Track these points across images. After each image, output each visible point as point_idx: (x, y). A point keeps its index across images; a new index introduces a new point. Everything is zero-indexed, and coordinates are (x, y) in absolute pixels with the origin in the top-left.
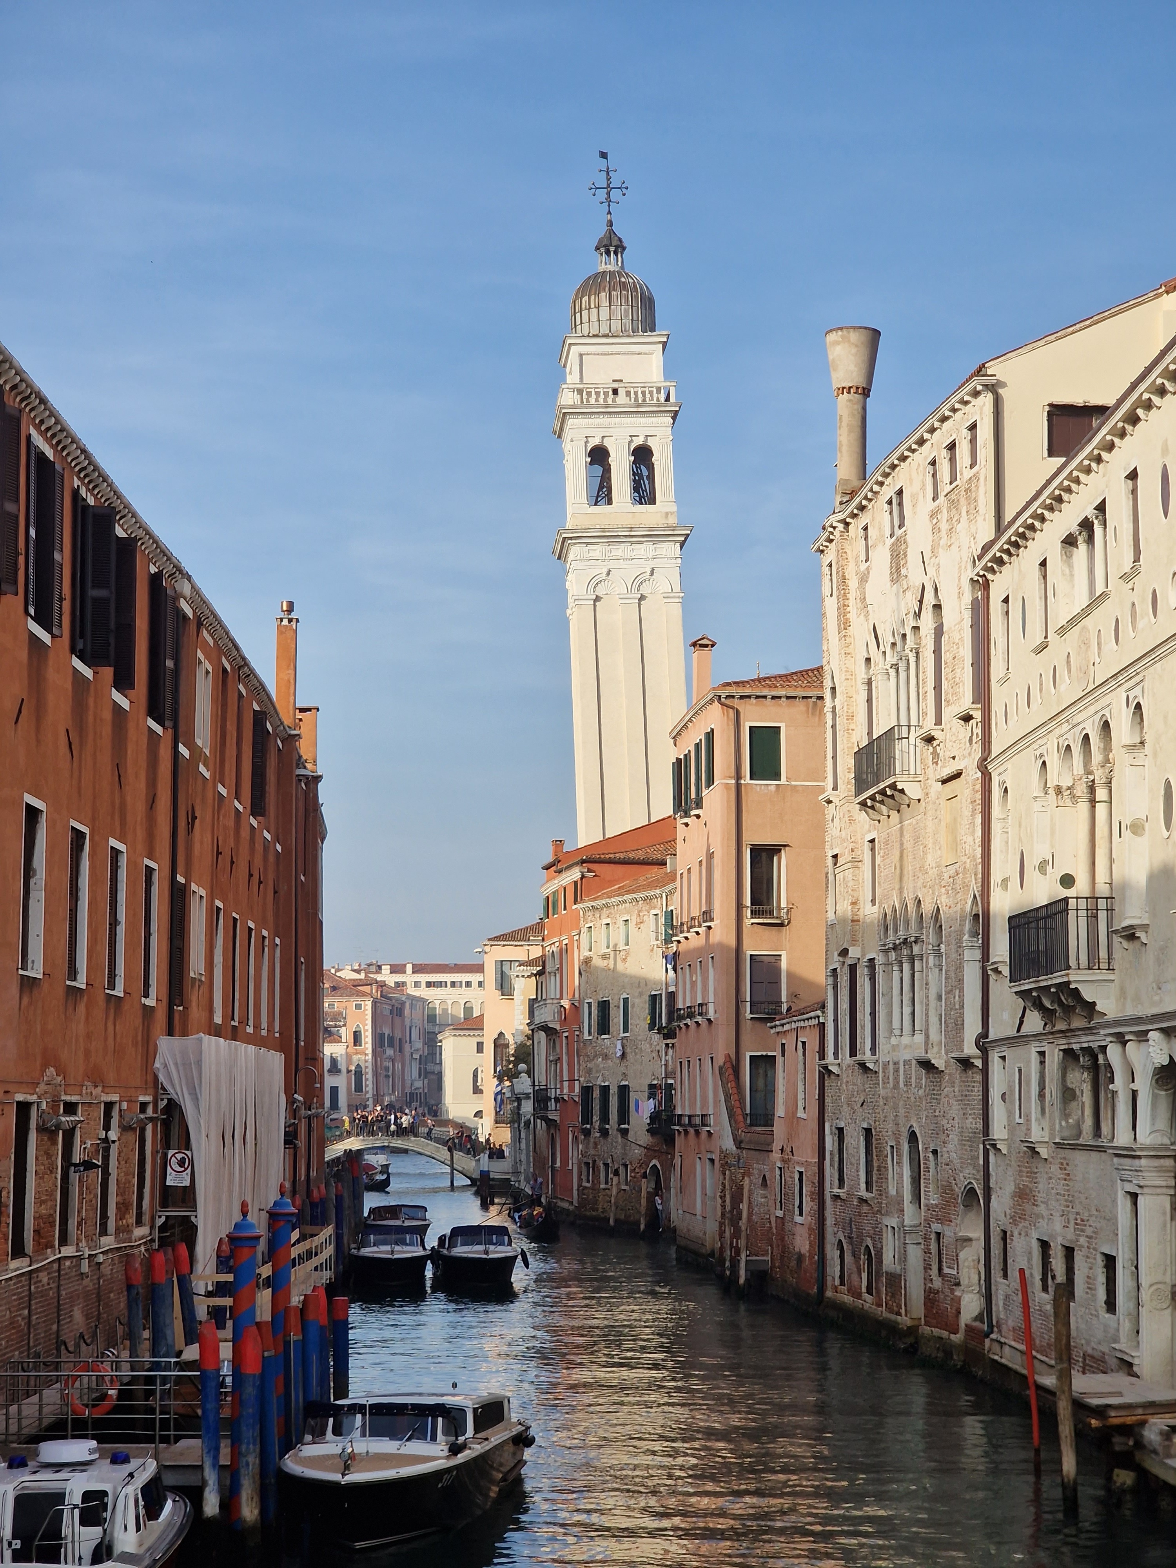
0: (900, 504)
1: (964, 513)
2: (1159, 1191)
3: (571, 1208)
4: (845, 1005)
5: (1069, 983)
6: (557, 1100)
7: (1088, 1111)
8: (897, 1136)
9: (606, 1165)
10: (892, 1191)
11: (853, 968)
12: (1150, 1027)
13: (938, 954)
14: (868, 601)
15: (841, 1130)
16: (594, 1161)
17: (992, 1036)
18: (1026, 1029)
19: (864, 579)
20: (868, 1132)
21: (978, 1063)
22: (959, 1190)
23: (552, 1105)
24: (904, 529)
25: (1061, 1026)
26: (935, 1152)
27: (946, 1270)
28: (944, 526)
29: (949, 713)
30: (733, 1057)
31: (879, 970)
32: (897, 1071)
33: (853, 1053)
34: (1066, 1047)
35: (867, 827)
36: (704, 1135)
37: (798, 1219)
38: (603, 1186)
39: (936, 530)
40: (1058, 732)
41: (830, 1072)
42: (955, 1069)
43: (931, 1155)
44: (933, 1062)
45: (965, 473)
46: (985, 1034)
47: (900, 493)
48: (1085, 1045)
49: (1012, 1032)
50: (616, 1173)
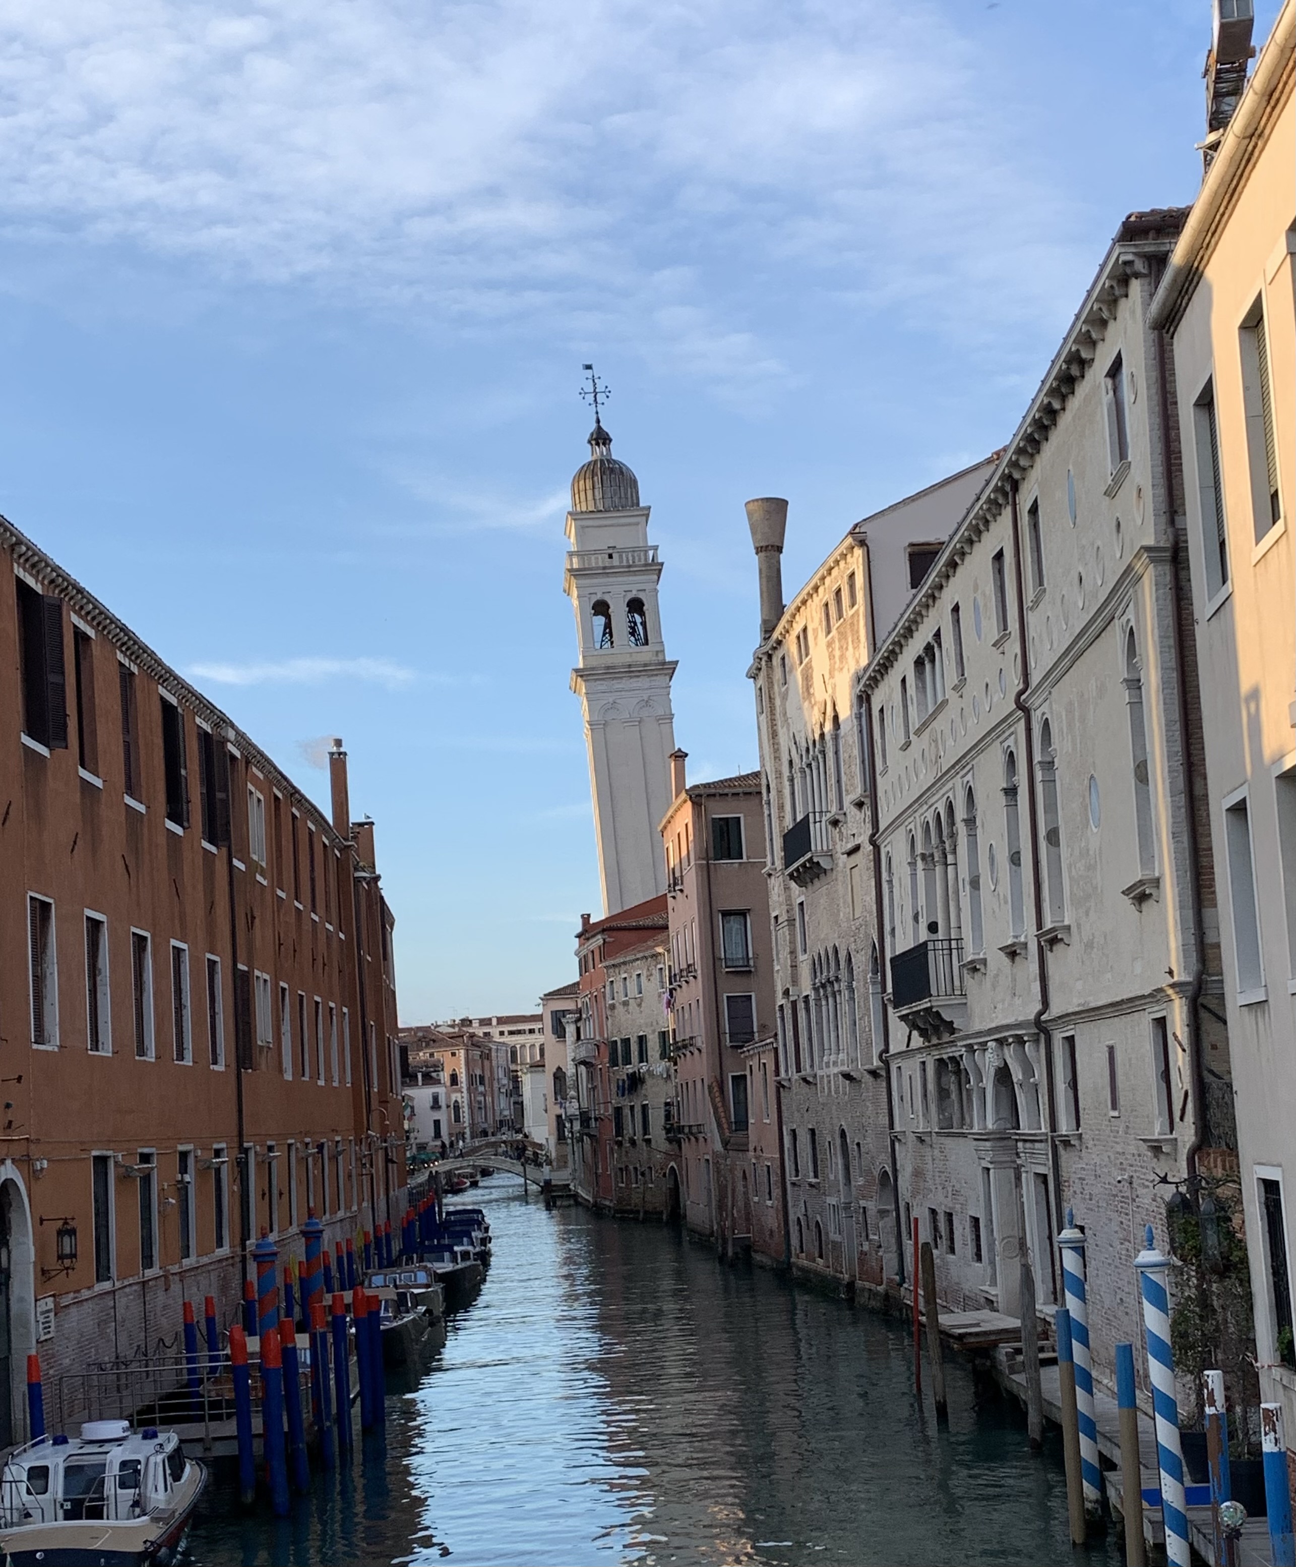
0: (806, 638)
1: (850, 643)
2: (1006, 1165)
3: (611, 1205)
4: (790, 1034)
5: (931, 1007)
6: (596, 1119)
7: (956, 1106)
8: (832, 1133)
9: (636, 1169)
10: (832, 1177)
11: (794, 1003)
12: (989, 1039)
13: (851, 989)
14: (788, 715)
15: (794, 1131)
16: (627, 1166)
17: (893, 1050)
18: (913, 1045)
19: (785, 697)
20: (813, 1131)
21: (883, 1073)
22: (876, 1173)
23: (593, 1123)
24: (809, 657)
25: (935, 1041)
26: (858, 1144)
27: (871, 1237)
28: (837, 653)
29: (847, 800)
30: (718, 1077)
31: (812, 1003)
32: (829, 1082)
33: (799, 1070)
34: (938, 1057)
35: (797, 892)
36: (701, 1140)
37: (769, 1203)
38: (634, 1186)
39: (831, 657)
40: (921, 811)
41: (783, 1087)
42: (868, 1078)
43: (855, 1147)
44: (852, 1074)
45: (848, 612)
46: (886, 1050)
47: (805, 630)
48: (951, 1055)
49: (904, 1048)
50: (643, 1174)
